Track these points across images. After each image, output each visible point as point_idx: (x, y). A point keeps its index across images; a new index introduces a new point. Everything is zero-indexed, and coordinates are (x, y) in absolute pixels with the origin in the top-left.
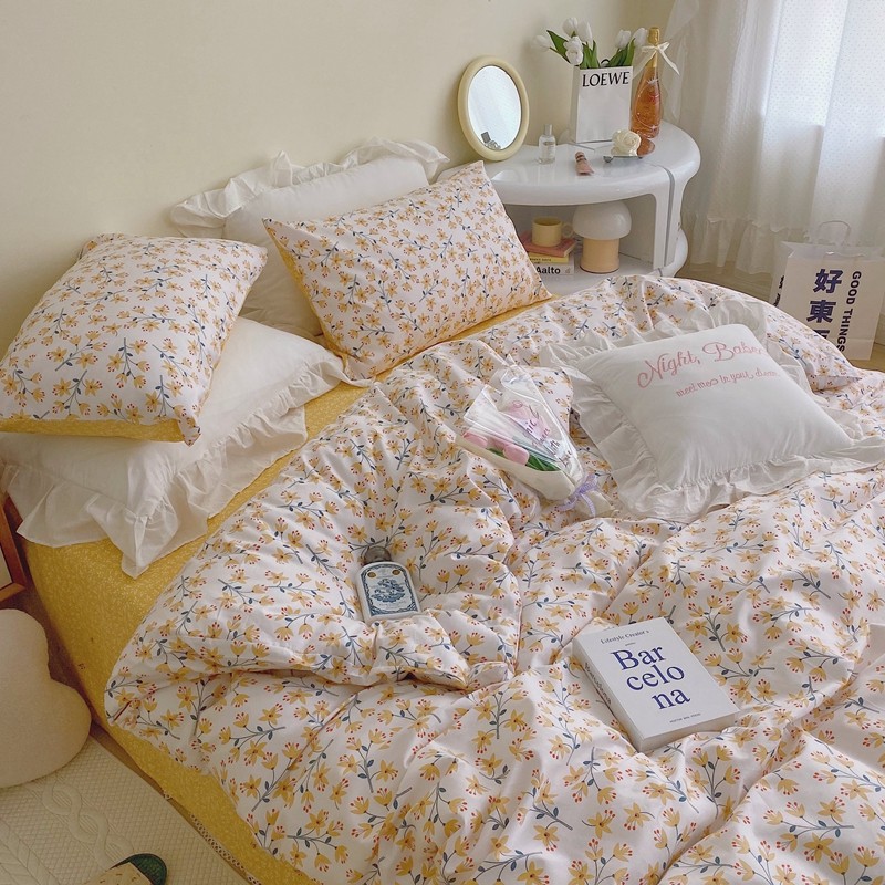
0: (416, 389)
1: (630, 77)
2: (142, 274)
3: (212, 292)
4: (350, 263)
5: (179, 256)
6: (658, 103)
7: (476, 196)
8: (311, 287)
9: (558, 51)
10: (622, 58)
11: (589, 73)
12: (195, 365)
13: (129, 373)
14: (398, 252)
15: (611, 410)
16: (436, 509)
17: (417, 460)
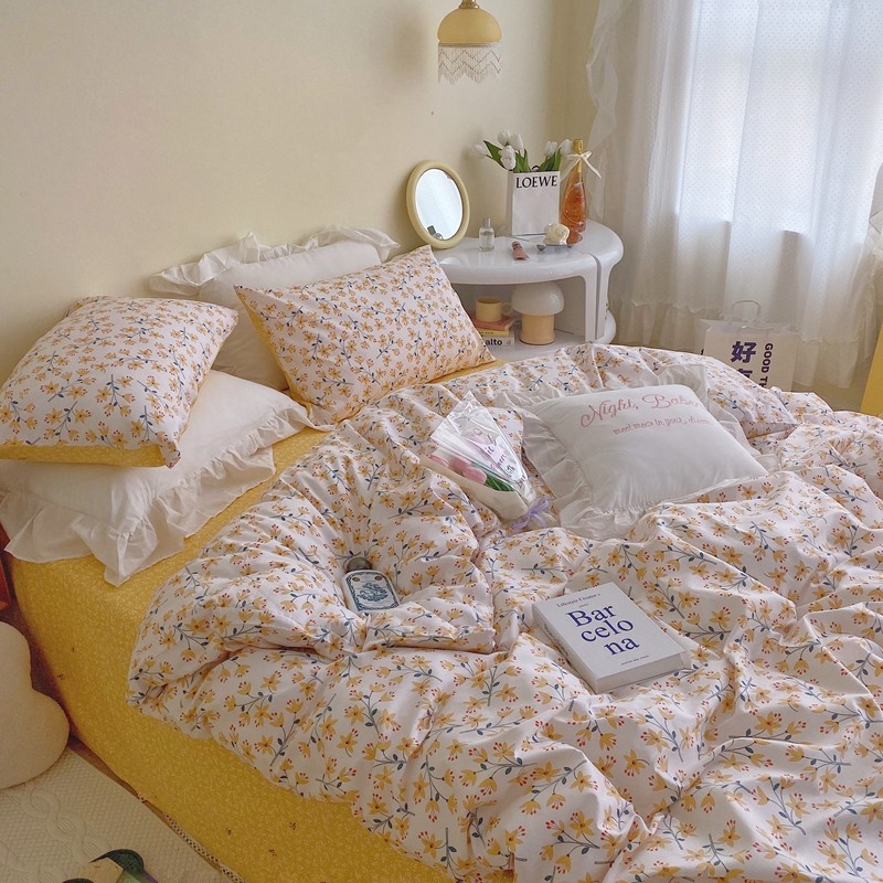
0: (382, 423)
1: (558, 180)
2: (126, 324)
3: (190, 342)
4: (313, 324)
5: (159, 311)
6: (583, 203)
7: (425, 272)
8: (278, 345)
9: (494, 158)
10: (551, 164)
11: (522, 176)
12: (175, 400)
13: (115, 404)
14: (357, 316)
15: (557, 445)
16: (405, 520)
17: (384, 480)
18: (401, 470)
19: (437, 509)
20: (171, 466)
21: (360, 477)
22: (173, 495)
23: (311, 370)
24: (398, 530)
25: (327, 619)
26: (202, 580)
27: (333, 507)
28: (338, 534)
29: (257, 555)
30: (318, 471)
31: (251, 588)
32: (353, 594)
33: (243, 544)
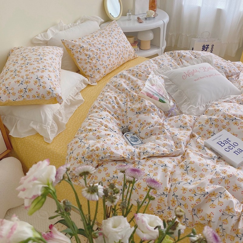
0: (122, 84)
2: (35, 57)
3: (54, 61)
4: (87, 50)
5: (43, 51)
6: (156, 3)
7: (116, 29)
8: (76, 58)
12: (57, 81)
13: (40, 85)
14: (100, 46)
15: (175, 86)
16: (139, 116)
17: (129, 103)
18: (133, 99)
19: (149, 111)
20: (61, 104)
21: (121, 103)
22: (59, 112)
23: (88, 66)
24: (138, 119)
25: (129, 151)
26: (85, 142)
27: (114, 113)
28: (118, 122)
29: (100, 132)
30: (107, 102)
31: (104, 143)
32: (128, 140)
33: (94, 129)
